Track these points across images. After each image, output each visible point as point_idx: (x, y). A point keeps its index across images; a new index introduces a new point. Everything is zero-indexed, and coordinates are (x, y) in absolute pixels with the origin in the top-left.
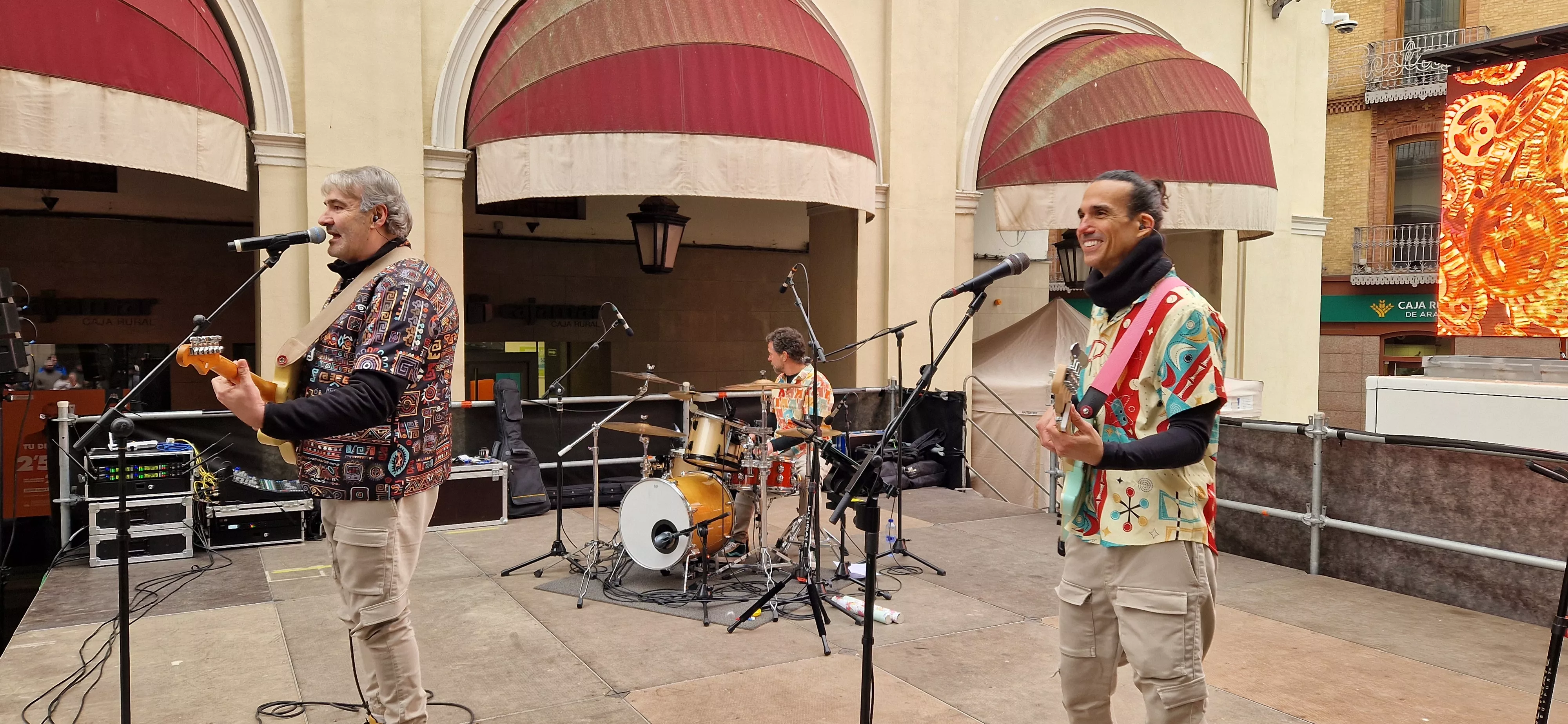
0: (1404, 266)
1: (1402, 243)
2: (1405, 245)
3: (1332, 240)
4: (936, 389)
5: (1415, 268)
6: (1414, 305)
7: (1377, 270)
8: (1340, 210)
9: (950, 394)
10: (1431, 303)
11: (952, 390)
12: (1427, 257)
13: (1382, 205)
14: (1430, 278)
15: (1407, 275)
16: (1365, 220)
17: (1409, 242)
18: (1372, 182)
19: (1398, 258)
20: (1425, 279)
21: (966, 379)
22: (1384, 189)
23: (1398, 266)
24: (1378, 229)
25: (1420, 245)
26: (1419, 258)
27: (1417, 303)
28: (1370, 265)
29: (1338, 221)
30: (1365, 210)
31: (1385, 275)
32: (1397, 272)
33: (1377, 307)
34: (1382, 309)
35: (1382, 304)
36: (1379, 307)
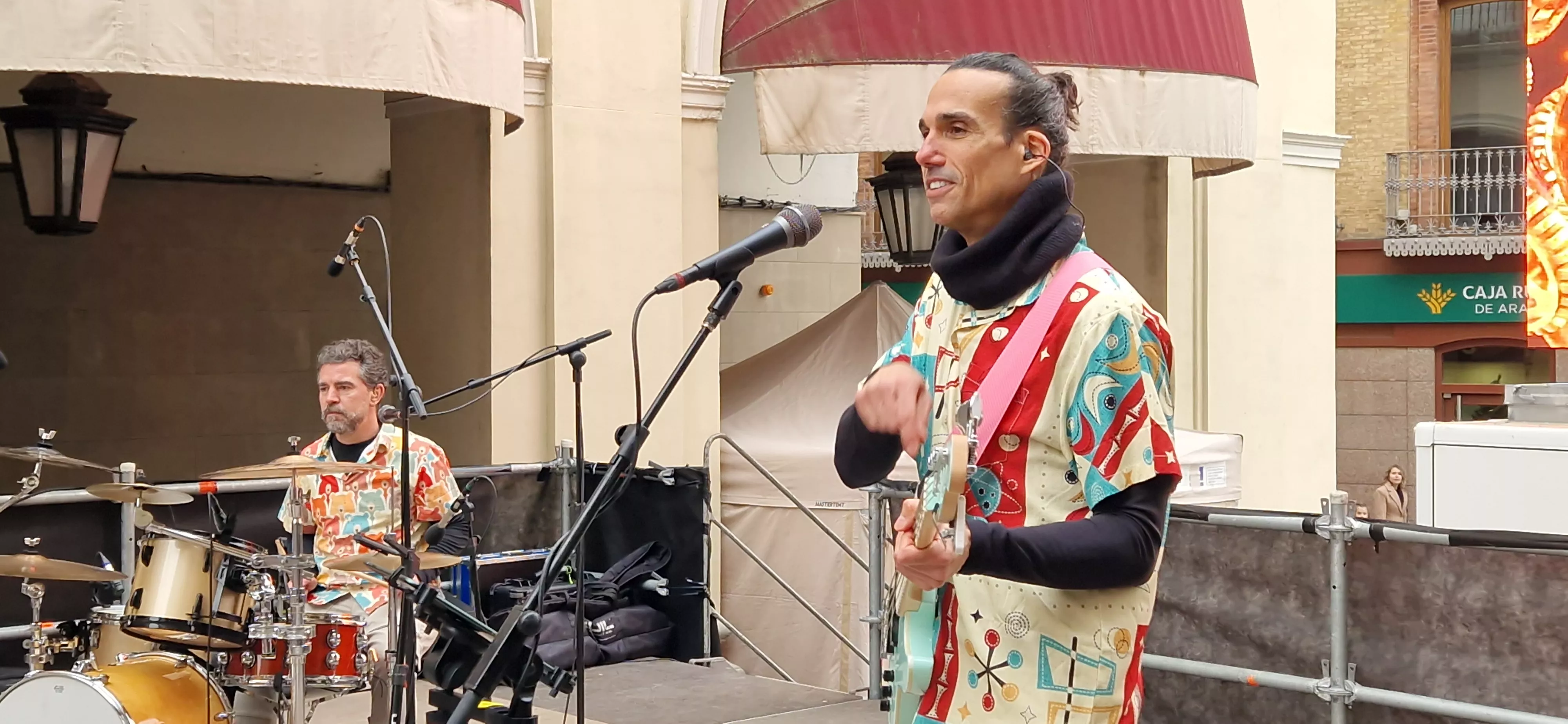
0: (1470, 223)
1: (1465, 182)
2: (1471, 185)
3: (1352, 175)
4: (650, 463)
5: (1488, 226)
6: (1488, 293)
7: (1426, 230)
8: (1363, 122)
9: (677, 473)
10: (1515, 288)
11: (682, 465)
12: (1506, 208)
13: (1431, 113)
14: (1513, 245)
15: (1476, 239)
16: (1404, 140)
17: (1477, 180)
18: (1414, 72)
19: (1459, 210)
20: (1504, 245)
21: (709, 443)
22: (1434, 86)
23: (1461, 221)
24: (1425, 156)
25: (1494, 185)
26: (1494, 208)
27: (1493, 288)
28: (1415, 220)
29: (1360, 141)
30: (1405, 123)
31: (1440, 239)
32: (1459, 232)
33: (1428, 296)
34: (1436, 300)
35: (1436, 290)
36: (1431, 296)
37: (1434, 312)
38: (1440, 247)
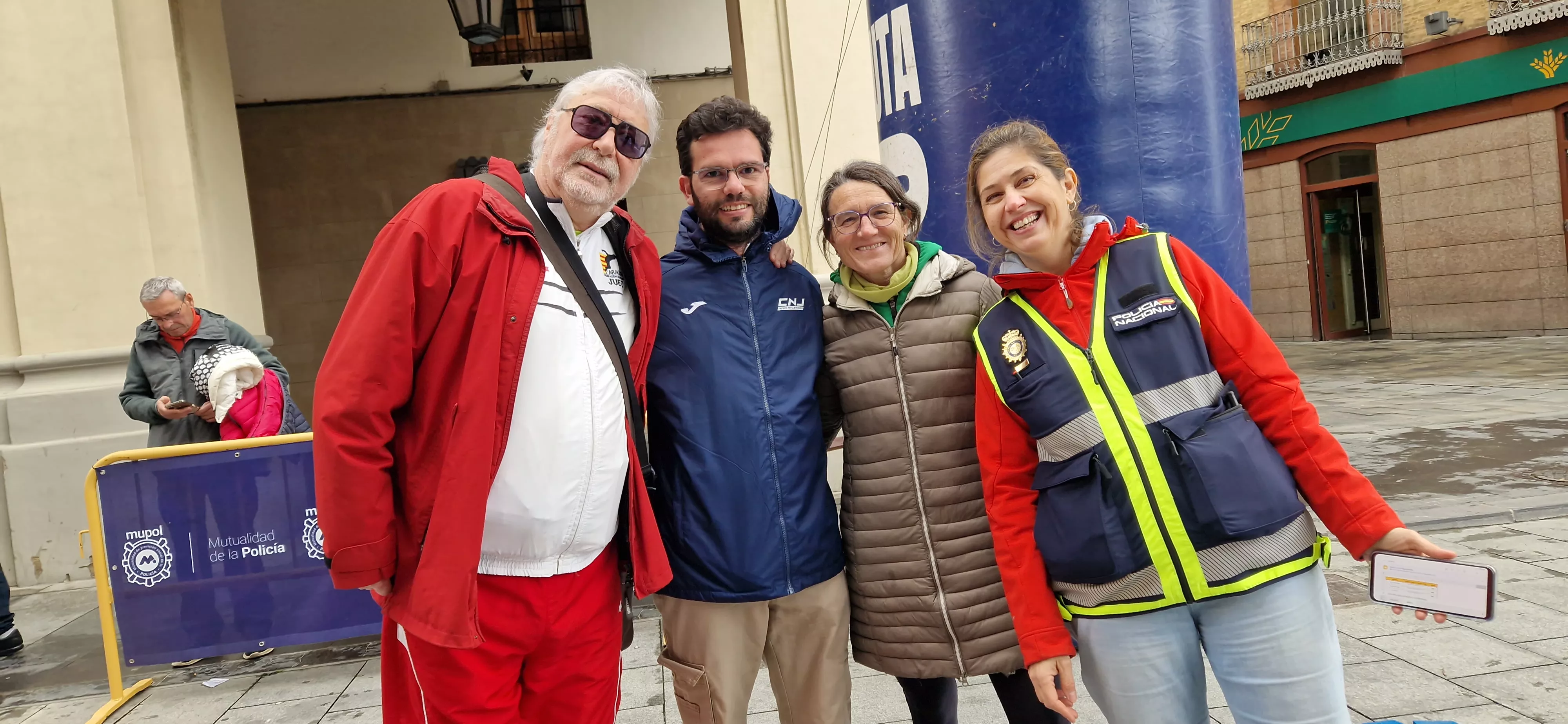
33: (1540, 63)
34: (1549, 65)
35: (1548, 56)
36: (1543, 62)
37: (1547, 77)
38: (1540, 15)
